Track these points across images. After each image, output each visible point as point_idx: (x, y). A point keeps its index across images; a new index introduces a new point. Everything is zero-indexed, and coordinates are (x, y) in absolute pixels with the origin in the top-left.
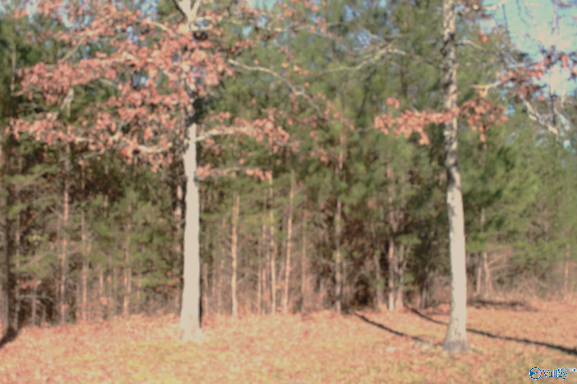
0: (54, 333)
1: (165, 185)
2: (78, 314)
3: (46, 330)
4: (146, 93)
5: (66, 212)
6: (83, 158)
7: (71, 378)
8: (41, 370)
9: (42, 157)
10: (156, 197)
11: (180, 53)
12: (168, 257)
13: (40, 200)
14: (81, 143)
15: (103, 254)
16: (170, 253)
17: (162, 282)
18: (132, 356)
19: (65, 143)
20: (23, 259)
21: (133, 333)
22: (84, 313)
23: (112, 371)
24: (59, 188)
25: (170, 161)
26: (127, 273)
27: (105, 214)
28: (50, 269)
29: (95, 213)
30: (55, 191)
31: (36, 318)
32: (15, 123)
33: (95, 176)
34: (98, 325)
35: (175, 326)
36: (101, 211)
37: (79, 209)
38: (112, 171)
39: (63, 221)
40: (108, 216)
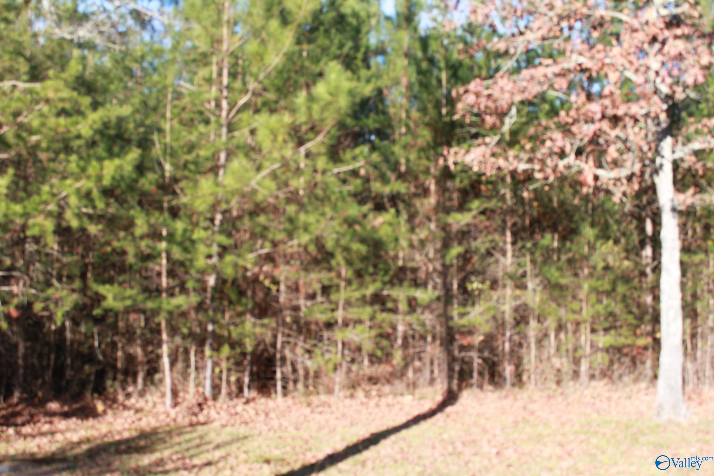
0: (499, 398)
1: (629, 218)
2: (525, 378)
3: (490, 394)
4: (607, 102)
5: (509, 254)
6: (528, 190)
7: (523, 454)
8: (489, 442)
9: (480, 190)
10: (618, 234)
11: (646, 46)
12: (635, 310)
13: (479, 241)
14: (525, 171)
15: (554, 305)
16: (639, 305)
17: (629, 341)
18: (596, 433)
19: (506, 171)
20: (462, 310)
21: (594, 404)
22: (533, 377)
23: (572, 450)
24: (500, 226)
25: (636, 187)
26: (585, 330)
27: (555, 257)
28: (492, 324)
29: (543, 255)
30: (495, 230)
31: (478, 380)
32: (448, 152)
33: (541, 210)
34: (551, 392)
35: (648, 398)
36: (551, 253)
37: (524, 251)
38: (562, 203)
39: (505, 267)
40: (559, 259)
